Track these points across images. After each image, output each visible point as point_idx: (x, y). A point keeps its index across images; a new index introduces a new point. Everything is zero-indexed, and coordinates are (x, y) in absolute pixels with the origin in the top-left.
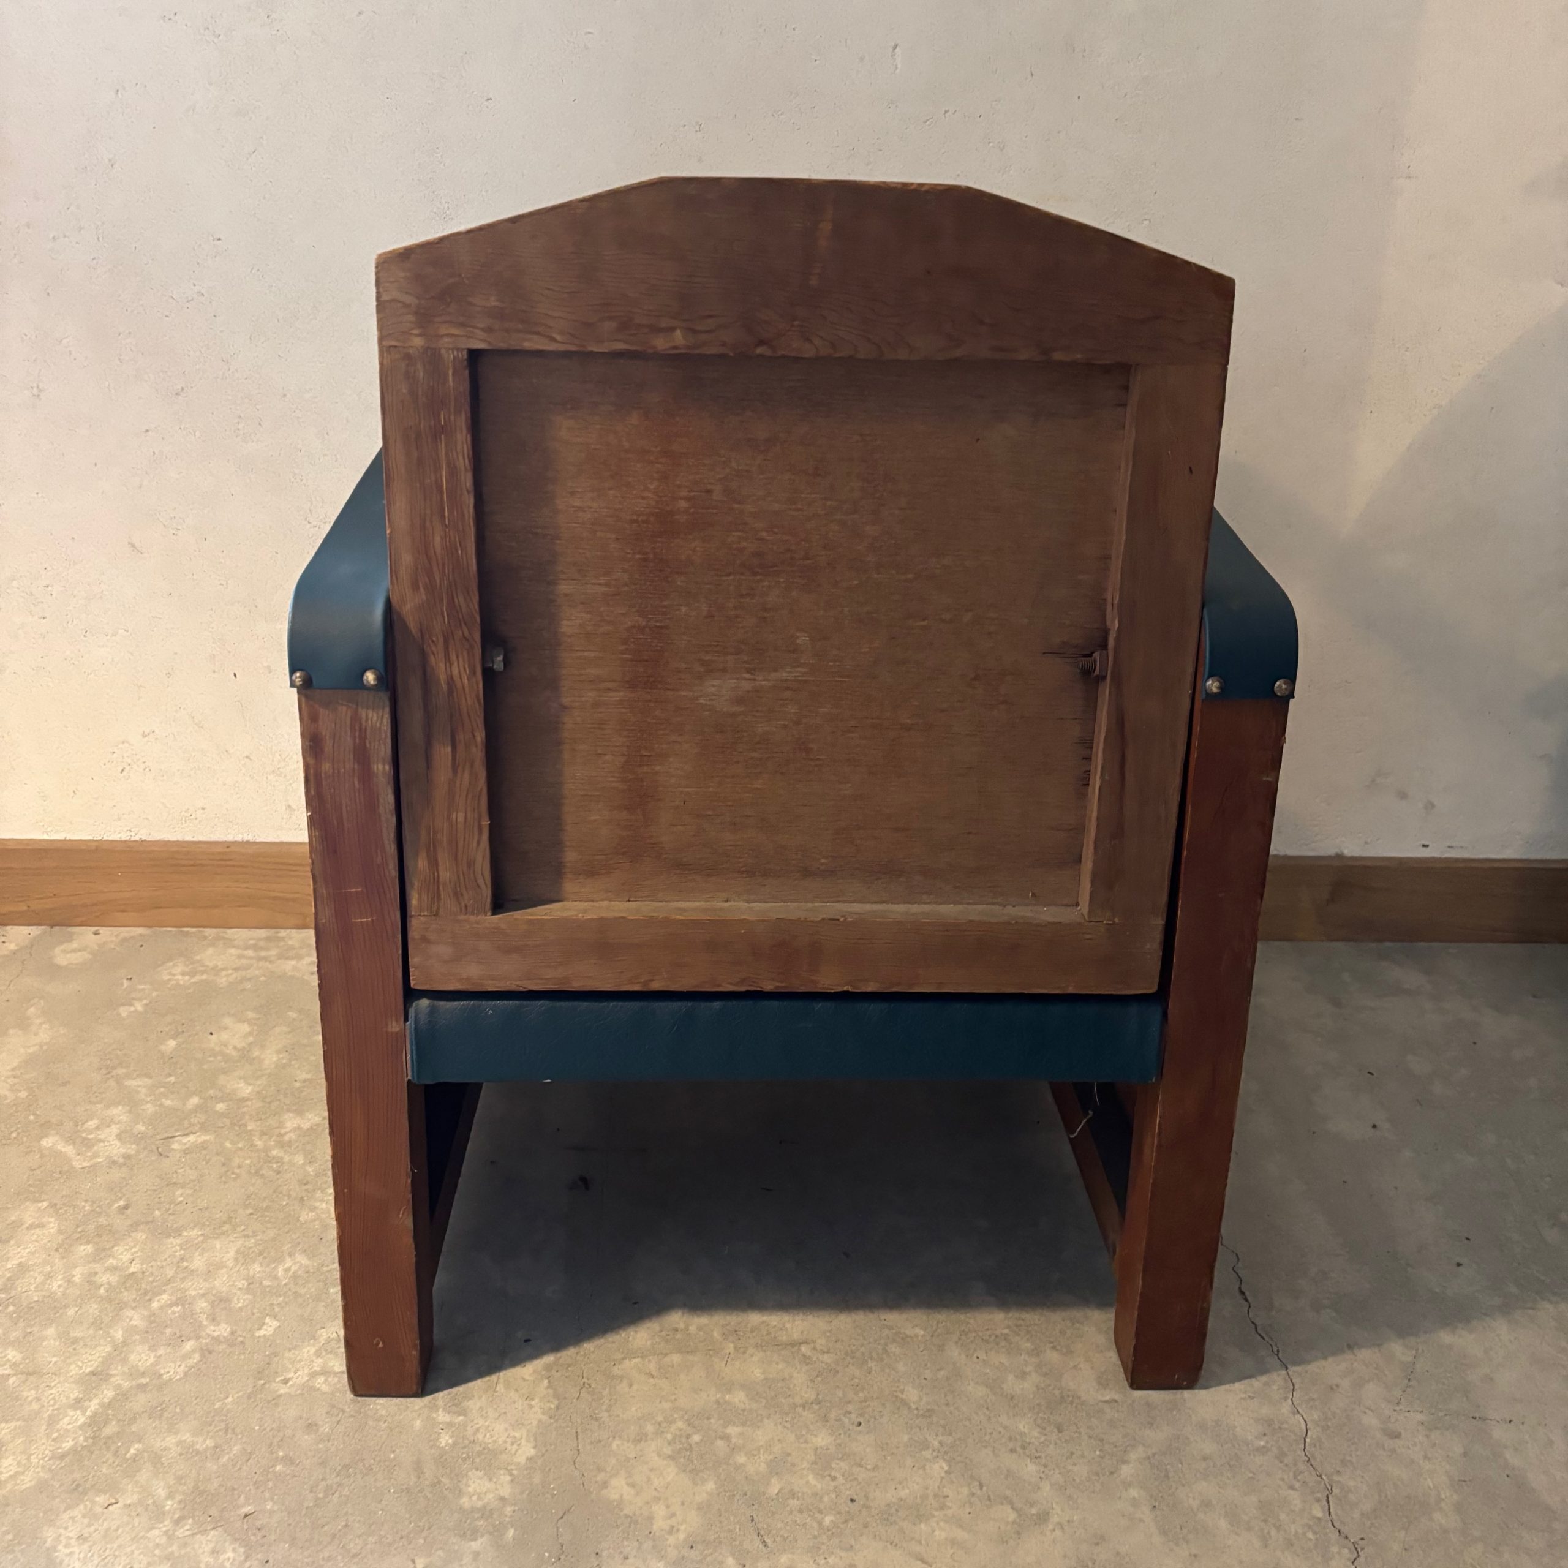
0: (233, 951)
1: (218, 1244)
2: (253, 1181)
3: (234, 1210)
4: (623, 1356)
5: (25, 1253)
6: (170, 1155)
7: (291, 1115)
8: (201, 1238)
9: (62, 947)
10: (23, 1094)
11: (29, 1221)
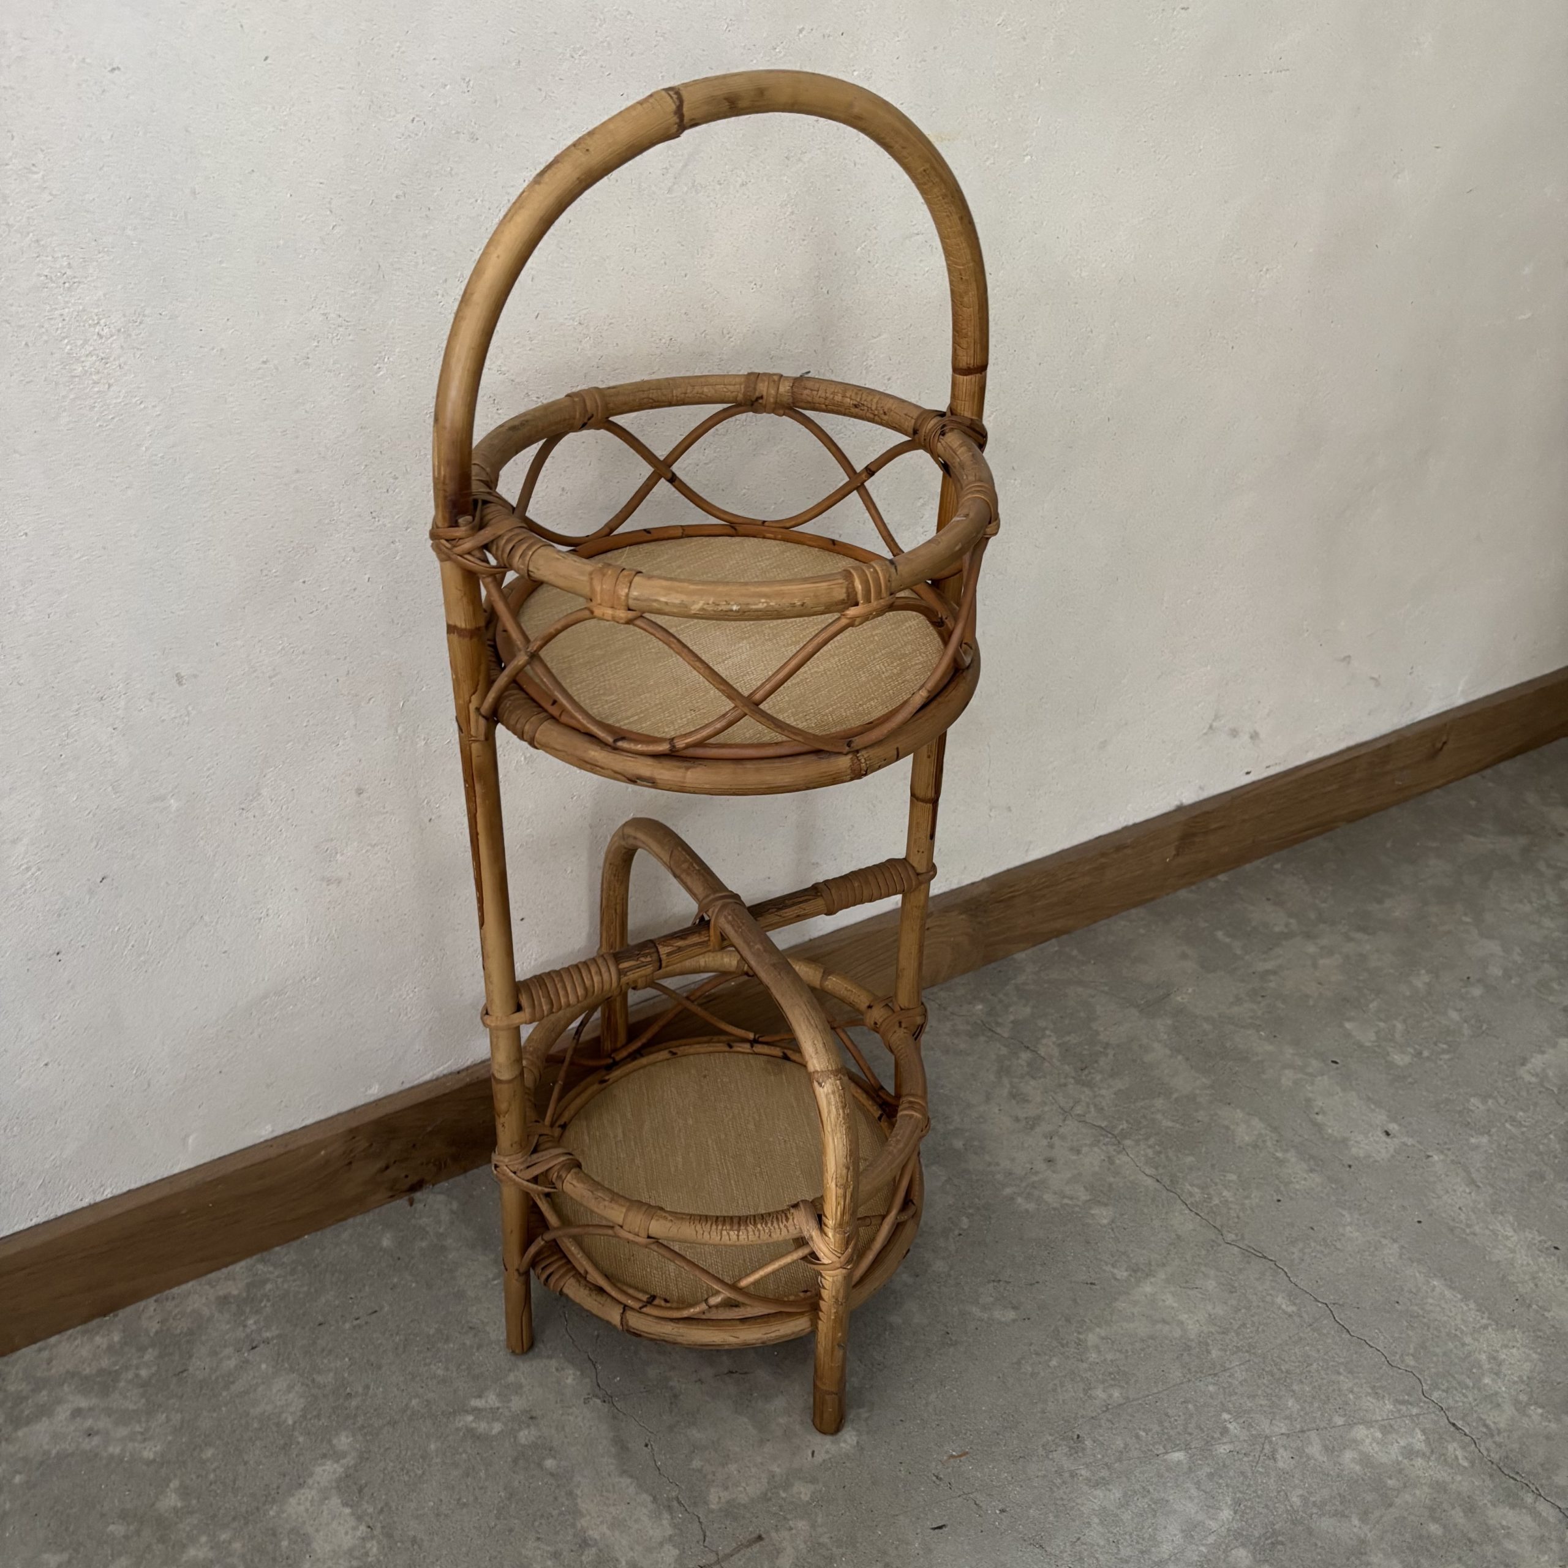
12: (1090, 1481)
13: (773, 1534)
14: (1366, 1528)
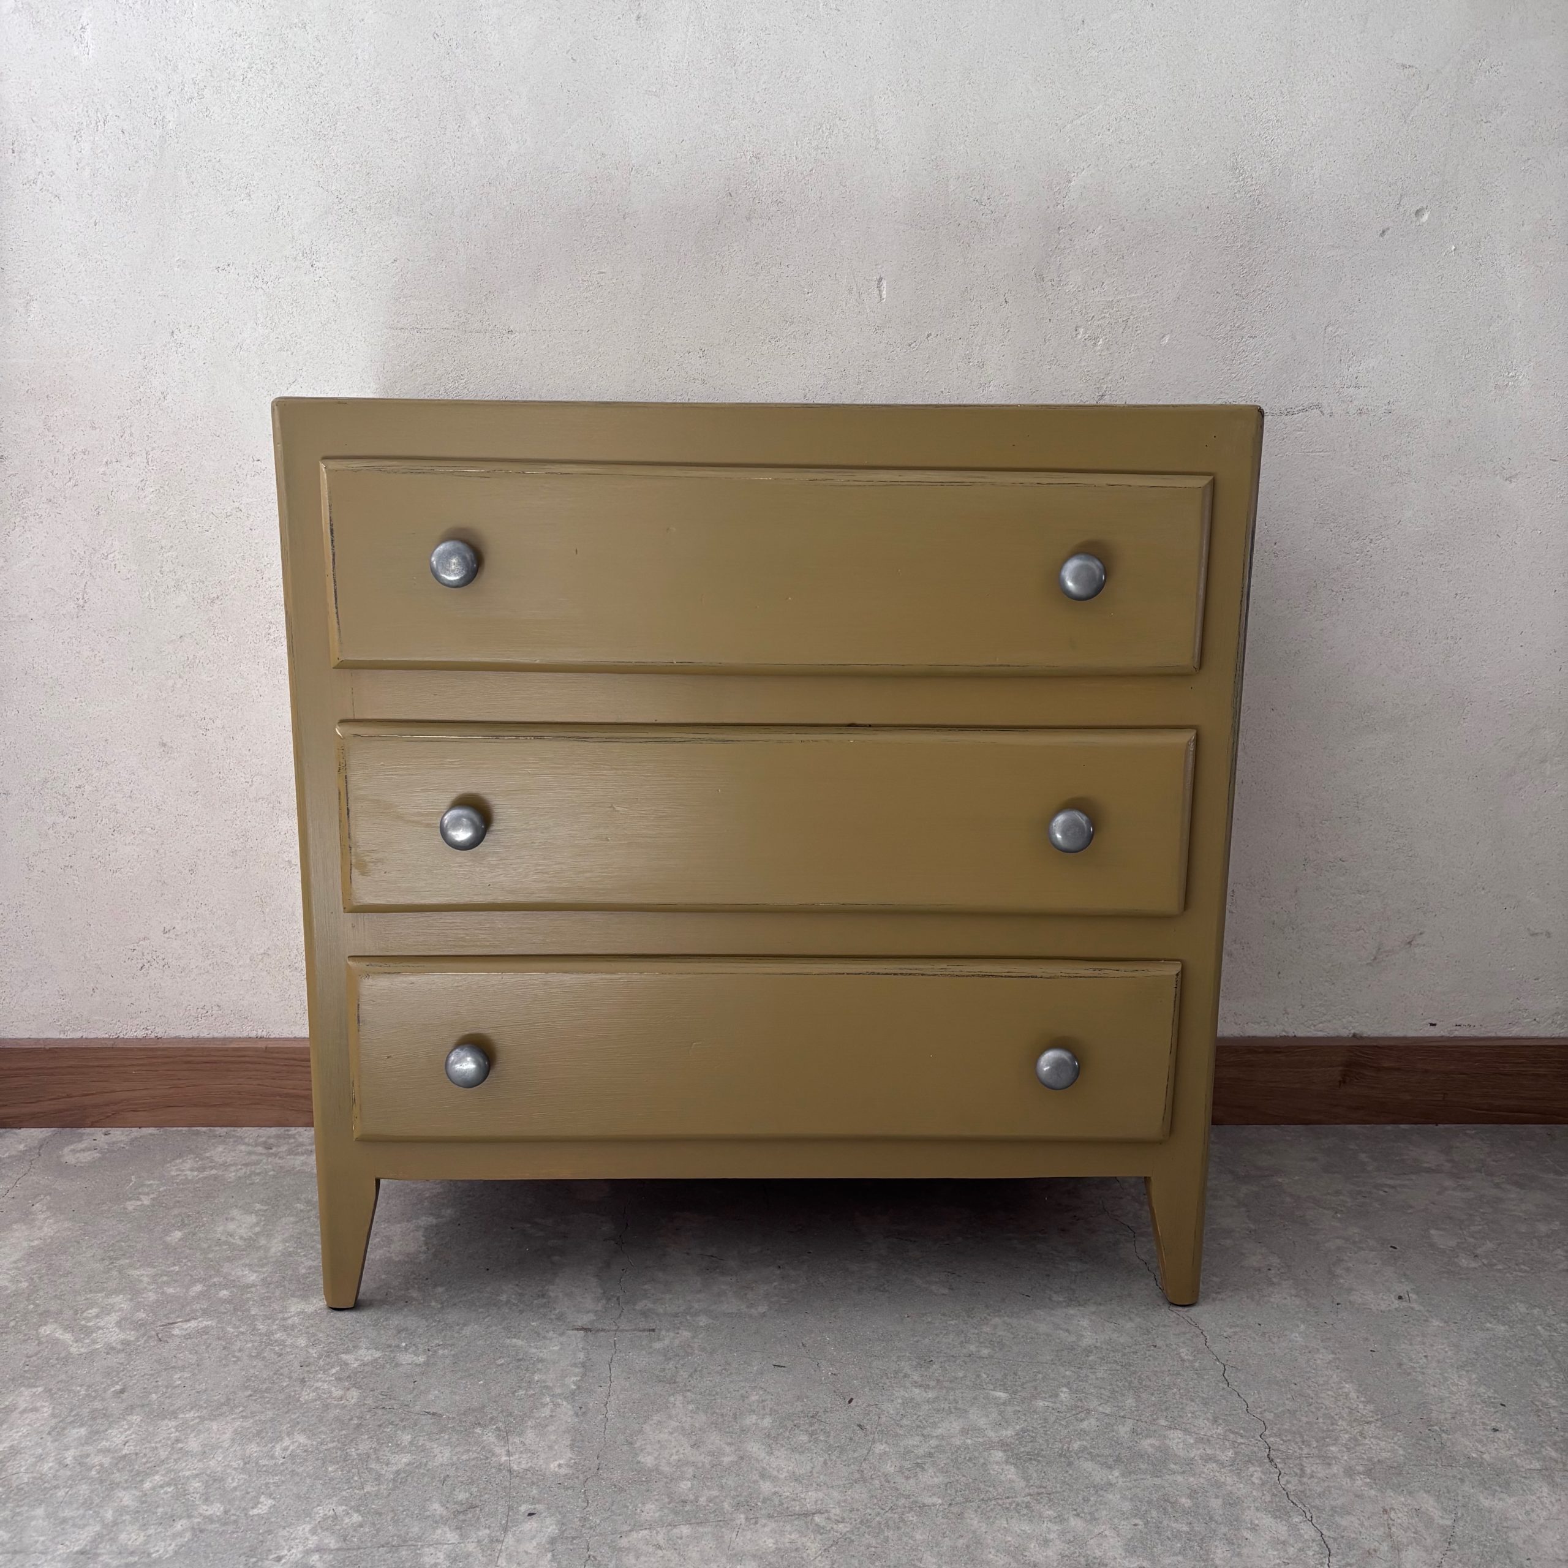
0: (243, 1148)
1: (215, 1426)
2: (255, 1363)
3: (234, 1392)
4: (629, 1528)
5: (17, 1436)
6: (170, 1340)
7: (295, 1300)
8: (197, 1421)
9: (72, 1147)
10: (25, 1285)
11: (23, 1405)
12: (916, 1382)
13: (663, 1333)
14: (1120, 1480)
